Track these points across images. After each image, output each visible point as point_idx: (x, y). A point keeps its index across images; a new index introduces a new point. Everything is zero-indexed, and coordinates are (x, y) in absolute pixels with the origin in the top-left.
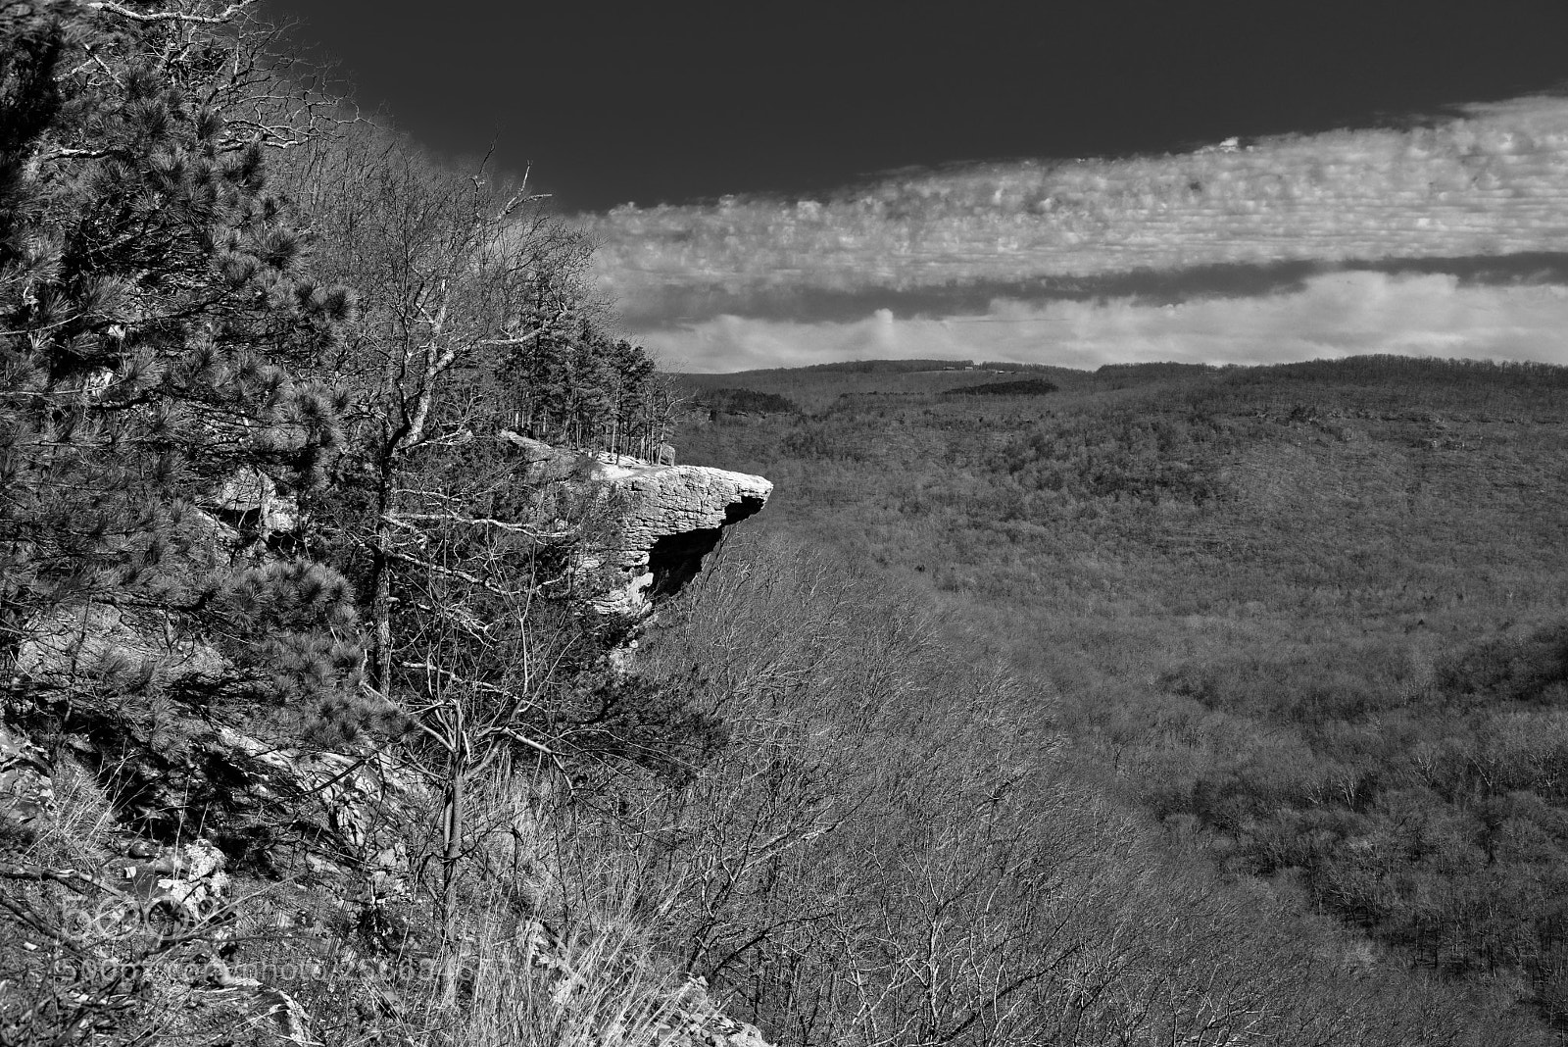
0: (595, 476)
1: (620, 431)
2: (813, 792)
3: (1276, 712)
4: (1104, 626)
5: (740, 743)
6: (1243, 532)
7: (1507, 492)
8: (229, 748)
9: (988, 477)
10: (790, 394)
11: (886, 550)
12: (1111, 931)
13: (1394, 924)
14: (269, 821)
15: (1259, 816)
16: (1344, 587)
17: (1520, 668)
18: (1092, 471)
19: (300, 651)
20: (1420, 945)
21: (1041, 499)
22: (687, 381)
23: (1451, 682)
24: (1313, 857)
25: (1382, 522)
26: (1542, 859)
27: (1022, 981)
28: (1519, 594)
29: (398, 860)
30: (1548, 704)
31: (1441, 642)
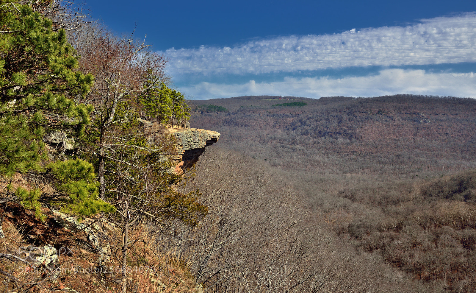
0: (166, 132)
1: (173, 118)
2: (233, 228)
3: (373, 203)
4: (321, 177)
5: (210, 213)
6: (363, 148)
7: (442, 136)
8: (55, 216)
9: (286, 132)
10: (225, 106)
11: (255, 154)
12: (323, 269)
13: (408, 266)
14: (69, 238)
15: (368, 234)
16: (393, 165)
17: (446, 189)
18: (318, 130)
19: (77, 187)
20: (416, 272)
21: (302, 138)
22: (193, 102)
23: (425, 193)
24: (384, 246)
25: (405, 145)
26: (452, 246)
27: (297, 285)
28: (446, 167)
29: (108, 250)
30: (454, 200)
31: (422, 181)
